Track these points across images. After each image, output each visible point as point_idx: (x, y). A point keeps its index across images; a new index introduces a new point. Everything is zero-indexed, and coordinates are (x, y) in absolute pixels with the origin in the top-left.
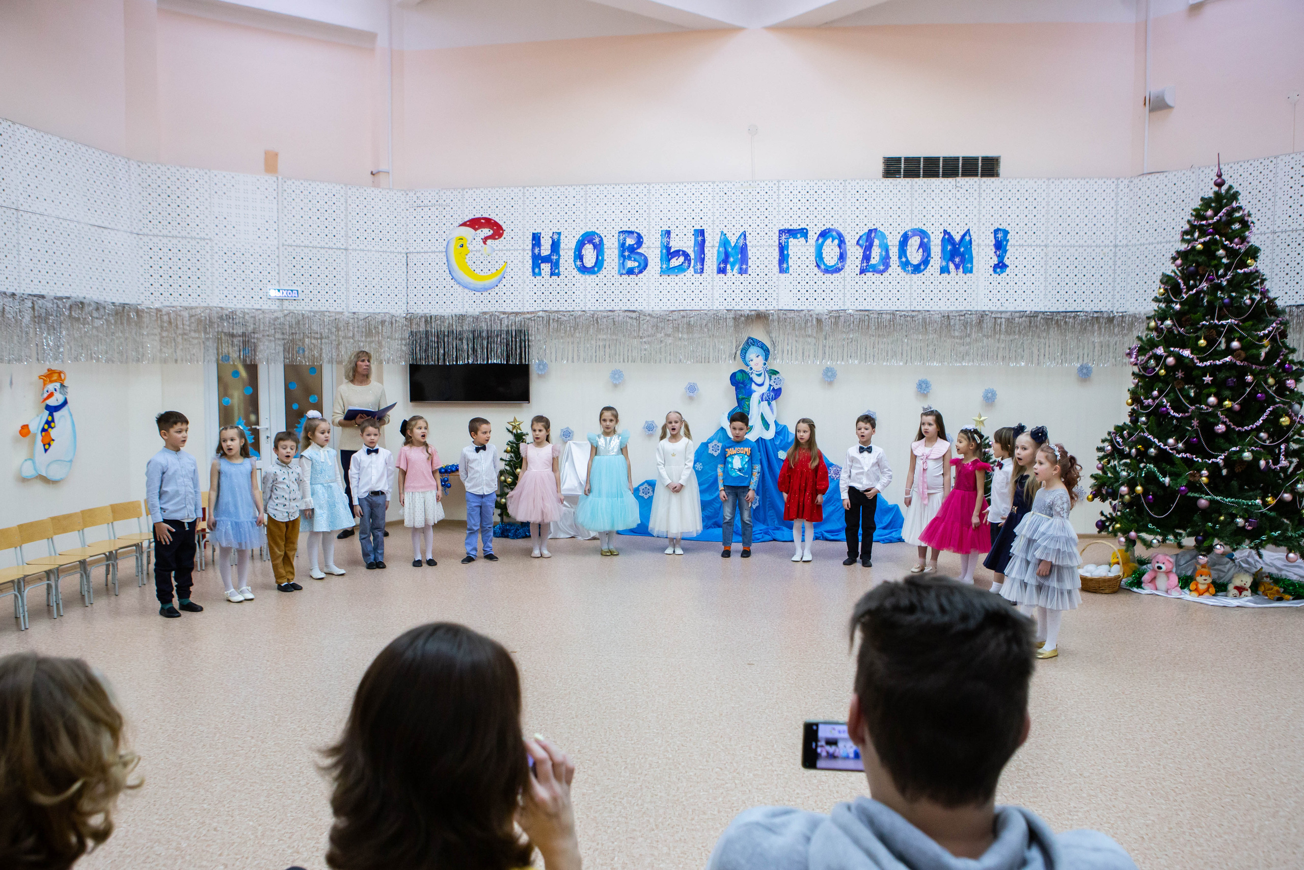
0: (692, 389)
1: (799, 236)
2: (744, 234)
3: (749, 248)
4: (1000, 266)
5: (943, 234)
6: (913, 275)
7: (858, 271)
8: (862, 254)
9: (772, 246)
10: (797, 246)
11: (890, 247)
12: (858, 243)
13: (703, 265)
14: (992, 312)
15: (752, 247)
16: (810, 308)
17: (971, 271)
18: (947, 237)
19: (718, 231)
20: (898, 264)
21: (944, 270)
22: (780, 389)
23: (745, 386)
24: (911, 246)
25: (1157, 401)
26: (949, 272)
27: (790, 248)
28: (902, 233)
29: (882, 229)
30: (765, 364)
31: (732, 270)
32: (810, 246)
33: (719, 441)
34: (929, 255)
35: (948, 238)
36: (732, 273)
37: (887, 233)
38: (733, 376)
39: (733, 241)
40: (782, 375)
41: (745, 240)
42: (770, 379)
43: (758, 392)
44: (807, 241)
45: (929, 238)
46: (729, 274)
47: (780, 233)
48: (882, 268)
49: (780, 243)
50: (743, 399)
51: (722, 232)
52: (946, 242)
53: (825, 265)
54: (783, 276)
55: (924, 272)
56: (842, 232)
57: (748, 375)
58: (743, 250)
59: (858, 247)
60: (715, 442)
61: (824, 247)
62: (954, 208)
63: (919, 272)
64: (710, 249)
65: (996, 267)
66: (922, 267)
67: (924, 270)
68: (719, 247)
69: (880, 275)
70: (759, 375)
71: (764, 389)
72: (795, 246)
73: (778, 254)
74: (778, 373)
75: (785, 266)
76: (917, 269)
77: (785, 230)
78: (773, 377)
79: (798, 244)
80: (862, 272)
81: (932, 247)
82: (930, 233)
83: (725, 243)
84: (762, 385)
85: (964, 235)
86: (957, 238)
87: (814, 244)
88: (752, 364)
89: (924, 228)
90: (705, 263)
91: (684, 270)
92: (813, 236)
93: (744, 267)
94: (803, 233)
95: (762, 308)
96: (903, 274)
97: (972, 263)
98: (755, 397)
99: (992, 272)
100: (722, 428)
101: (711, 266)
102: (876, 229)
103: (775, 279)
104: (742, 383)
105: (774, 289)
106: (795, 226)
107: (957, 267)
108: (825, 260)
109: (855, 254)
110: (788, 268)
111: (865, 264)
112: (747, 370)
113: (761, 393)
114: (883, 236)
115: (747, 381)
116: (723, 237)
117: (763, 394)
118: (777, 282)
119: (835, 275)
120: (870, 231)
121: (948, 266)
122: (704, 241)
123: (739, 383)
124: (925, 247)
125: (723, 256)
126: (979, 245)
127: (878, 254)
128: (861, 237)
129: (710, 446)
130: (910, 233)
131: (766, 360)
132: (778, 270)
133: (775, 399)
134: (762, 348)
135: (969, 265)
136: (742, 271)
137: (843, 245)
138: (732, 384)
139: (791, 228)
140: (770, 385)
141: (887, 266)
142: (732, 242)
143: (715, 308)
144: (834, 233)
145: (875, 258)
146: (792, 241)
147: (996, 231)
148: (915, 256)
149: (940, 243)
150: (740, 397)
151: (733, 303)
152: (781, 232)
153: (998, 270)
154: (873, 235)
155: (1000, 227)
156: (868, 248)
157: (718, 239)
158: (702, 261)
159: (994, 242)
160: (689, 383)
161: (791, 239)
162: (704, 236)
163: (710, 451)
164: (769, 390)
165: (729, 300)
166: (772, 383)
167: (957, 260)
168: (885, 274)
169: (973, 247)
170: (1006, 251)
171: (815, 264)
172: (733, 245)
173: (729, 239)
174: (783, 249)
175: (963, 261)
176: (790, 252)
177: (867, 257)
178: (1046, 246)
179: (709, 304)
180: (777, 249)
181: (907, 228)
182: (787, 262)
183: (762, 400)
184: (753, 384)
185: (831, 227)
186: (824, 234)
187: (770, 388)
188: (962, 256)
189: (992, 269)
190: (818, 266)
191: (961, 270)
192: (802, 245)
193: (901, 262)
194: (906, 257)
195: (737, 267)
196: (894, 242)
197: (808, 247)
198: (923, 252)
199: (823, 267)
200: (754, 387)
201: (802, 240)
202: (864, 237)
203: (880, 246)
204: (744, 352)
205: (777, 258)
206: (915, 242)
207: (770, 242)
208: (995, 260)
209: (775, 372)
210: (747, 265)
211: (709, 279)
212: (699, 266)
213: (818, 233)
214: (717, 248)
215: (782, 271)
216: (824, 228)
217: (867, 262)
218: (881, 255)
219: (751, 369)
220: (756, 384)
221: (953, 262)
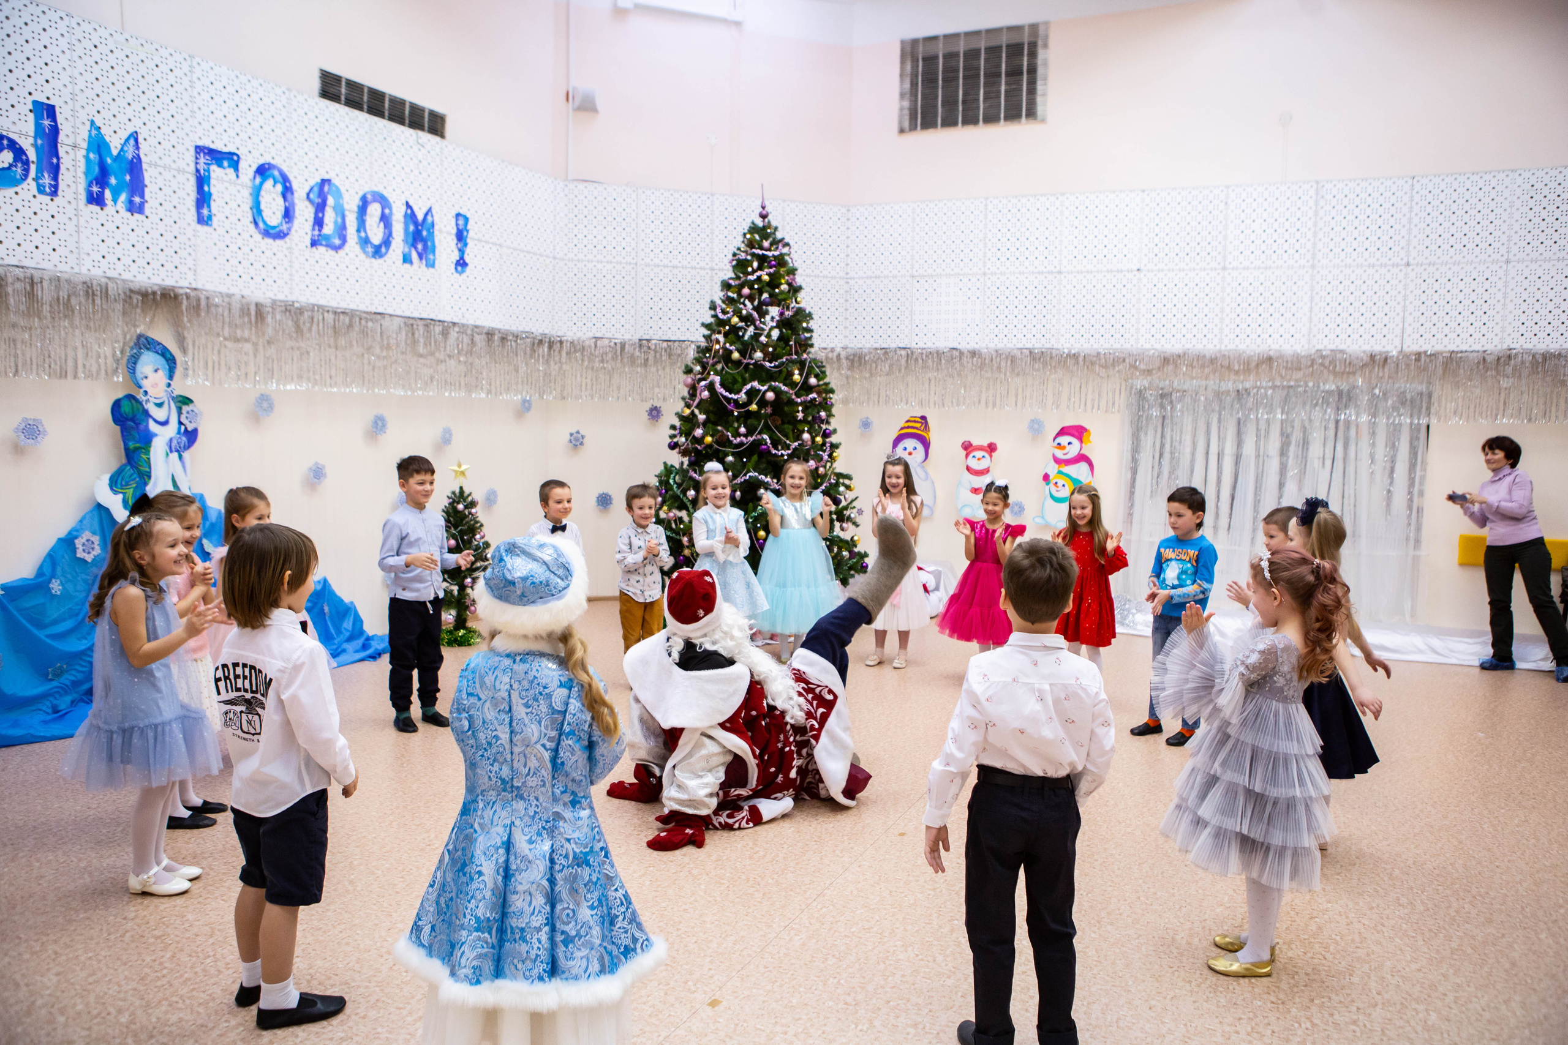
0: (31, 430)
1: (226, 164)
2: (135, 136)
3: (144, 166)
4: (461, 264)
5: (404, 208)
6: (373, 260)
7: (308, 242)
8: (313, 216)
9: (184, 172)
10: (222, 181)
11: (347, 213)
12: (308, 195)
13: (55, 178)
14: (454, 324)
15: (150, 164)
16: (246, 292)
17: (433, 266)
18: (409, 211)
19: (83, 116)
20: (356, 240)
21: (407, 259)
22: (195, 431)
23: (138, 424)
24: (371, 216)
25: (750, 439)
26: (411, 263)
27: (213, 182)
28: (361, 194)
29: (335, 181)
30: (169, 385)
31: (115, 201)
32: (242, 185)
33: (94, 533)
34: (390, 234)
35: (411, 216)
36: (115, 209)
37: (343, 190)
38: (116, 406)
39: (115, 147)
40: (199, 405)
41: (138, 148)
42: (180, 413)
43: (162, 437)
44: (238, 176)
45: (390, 209)
46: (110, 207)
47: (197, 152)
48: (337, 242)
49: (198, 171)
50: (137, 449)
51: (93, 123)
52: (409, 221)
53: (265, 222)
54: (206, 228)
55: (386, 258)
56: (288, 174)
57: (141, 404)
58: (135, 167)
59: (307, 203)
60: (86, 535)
61: (263, 193)
62: (416, 172)
63: (381, 256)
64: (69, 149)
65: (458, 263)
66: (383, 250)
67: (386, 253)
68: (88, 150)
69: (332, 252)
70: (160, 405)
71: (171, 430)
72: (220, 177)
73: (195, 189)
74: (191, 401)
75: (205, 212)
76: (378, 252)
77: (205, 148)
78: (185, 409)
79: (226, 178)
80: (314, 244)
81: (394, 223)
82: (391, 200)
83: (98, 144)
84: (165, 423)
85: (426, 215)
86: (420, 217)
87: (250, 184)
88: (147, 385)
89: (385, 193)
90: (60, 177)
91: (15, 183)
92: (248, 168)
93: (137, 199)
94: (231, 160)
95: (169, 282)
96: (362, 256)
97: (434, 252)
98: (158, 448)
99: (453, 270)
100: (99, 506)
101: (73, 186)
102: (329, 181)
103: (189, 232)
104: (132, 420)
105: (189, 250)
106: (219, 146)
107: (420, 256)
108: (264, 214)
109: (304, 212)
110: (210, 217)
111: (316, 233)
112: (141, 396)
113: (167, 438)
114: (338, 195)
115: (140, 416)
116: (94, 132)
117: (171, 440)
118: (193, 239)
119: (279, 242)
120: (324, 182)
121: (410, 256)
122: (55, 130)
123: (127, 419)
124: (385, 219)
125: (96, 170)
126: (440, 231)
127: (333, 220)
128: (311, 189)
129: (79, 543)
130: (369, 197)
131: (171, 377)
132: (195, 218)
133: (189, 447)
134: (163, 355)
135: (431, 257)
136: (135, 208)
137: (289, 195)
138: (116, 420)
139: (212, 146)
140: (180, 423)
141: (344, 239)
142: (112, 146)
143: (84, 271)
144: (276, 173)
145: (329, 229)
146: (216, 172)
147: (458, 215)
148: (376, 234)
149: (402, 219)
150: (131, 445)
151: (119, 266)
152: (199, 149)
153: (459, 268)
154: (326, 188)
155: (462, 212)
156: (320, 207)
157: (84, 132)
158: (55, 171)
159: (455, 231)
160: (25, 420)
161: (214, 168)
162: (54, 119)
163: (80, 554)
164: (179, 432)
165: (112, 258)
166: (183, 420)
167: (420, 246)
168: (341, 252)
169: (436, 233)
170: (466, 245)
171: (251, 219)
172: (115, 152)
173: (107, 139)
174: (202, 181)
175: (425, 248)
176: (213, 190)
177: (319, 222)
178: (500, 245)
179: (72, 260)
180: (193, 181)
181: (366, 189)
182: (209, 206)
183: (171, 451)
184: (151, 422)
185: (273, 162)
186: (263, 171)
187: (179, 429)
188: (424, 241)
189: (453, 266)
190: (256, 224)
191: (424, 261)
192: (230, 182)
193: (360, 238)
194: (365, 232)
195: (123, 197)
196: (351, 204)
197: (239, 187)
198: (386, 227)
199: (261, 225)
200: (153, 426)
201: (231, 171)
202: (316, 189)
203: (334, 208)
204: (134, 361)
205: (193, 195)
206: (374, 210)
207: (181, 164)
208: (456, 256)
209: (185, 401)
210: (142, 196)
211: (70, 211)
212: (47, 180)
213: (255, 167)
214: (84, 152)
215: (202, 220)
216: (261, 161)
217: (320, 230)
218: (336, 222)
219: (146, 393)
220: (156, 421)
221: (416, 248)
